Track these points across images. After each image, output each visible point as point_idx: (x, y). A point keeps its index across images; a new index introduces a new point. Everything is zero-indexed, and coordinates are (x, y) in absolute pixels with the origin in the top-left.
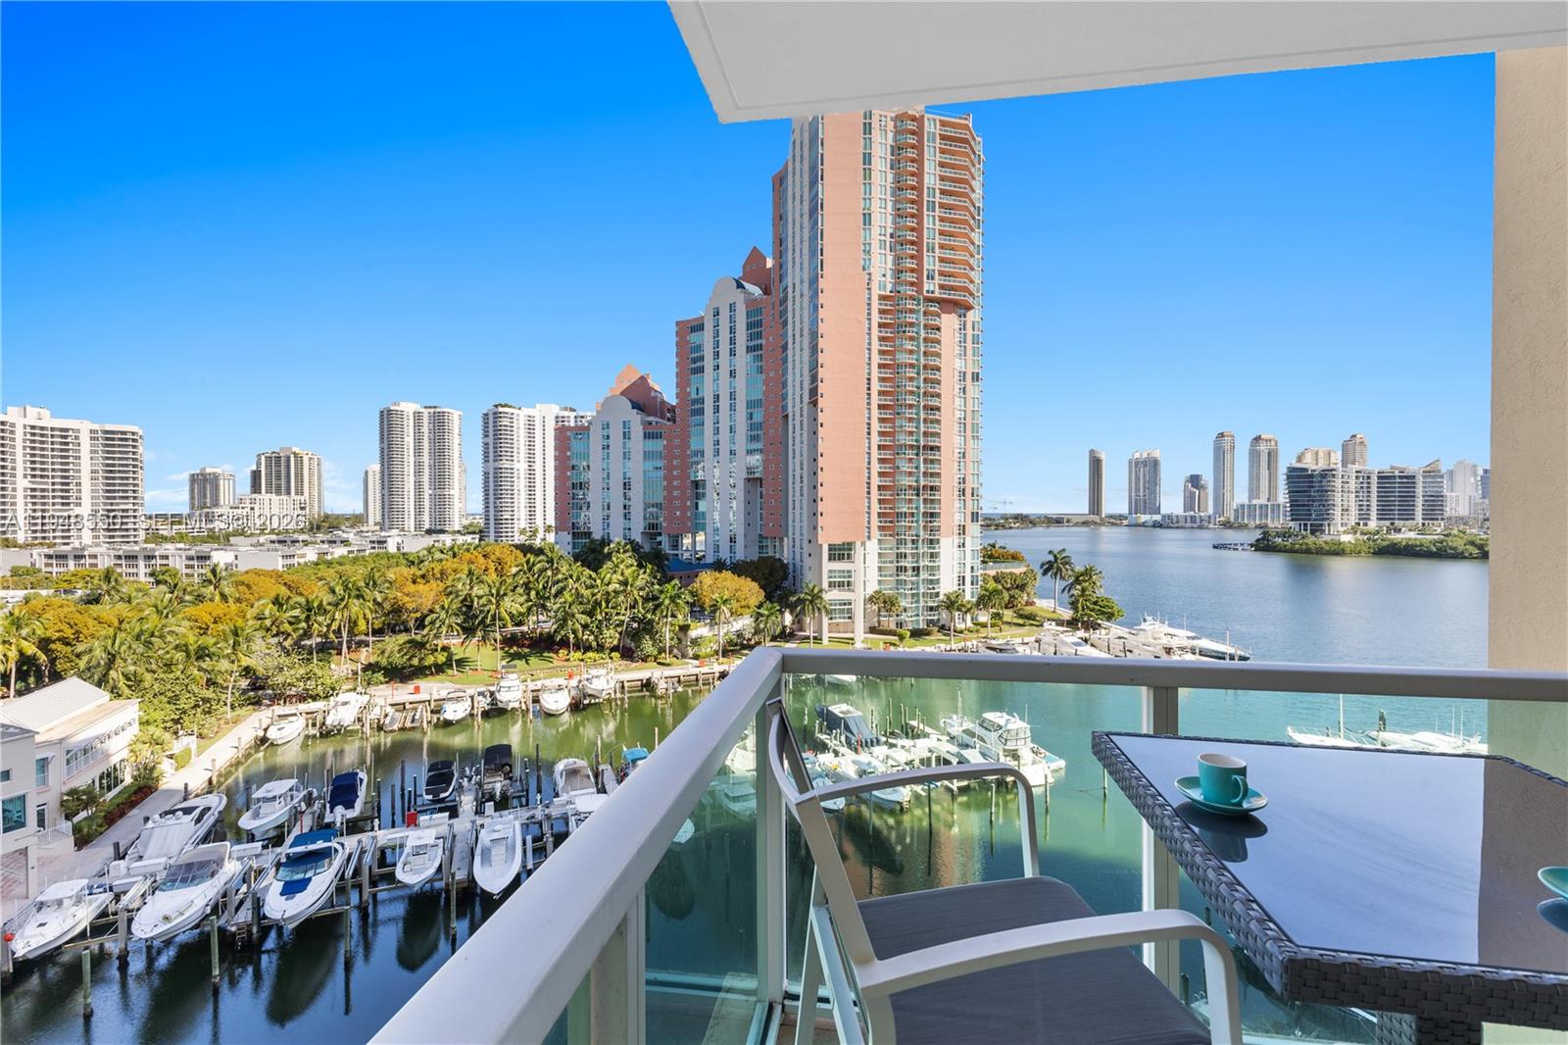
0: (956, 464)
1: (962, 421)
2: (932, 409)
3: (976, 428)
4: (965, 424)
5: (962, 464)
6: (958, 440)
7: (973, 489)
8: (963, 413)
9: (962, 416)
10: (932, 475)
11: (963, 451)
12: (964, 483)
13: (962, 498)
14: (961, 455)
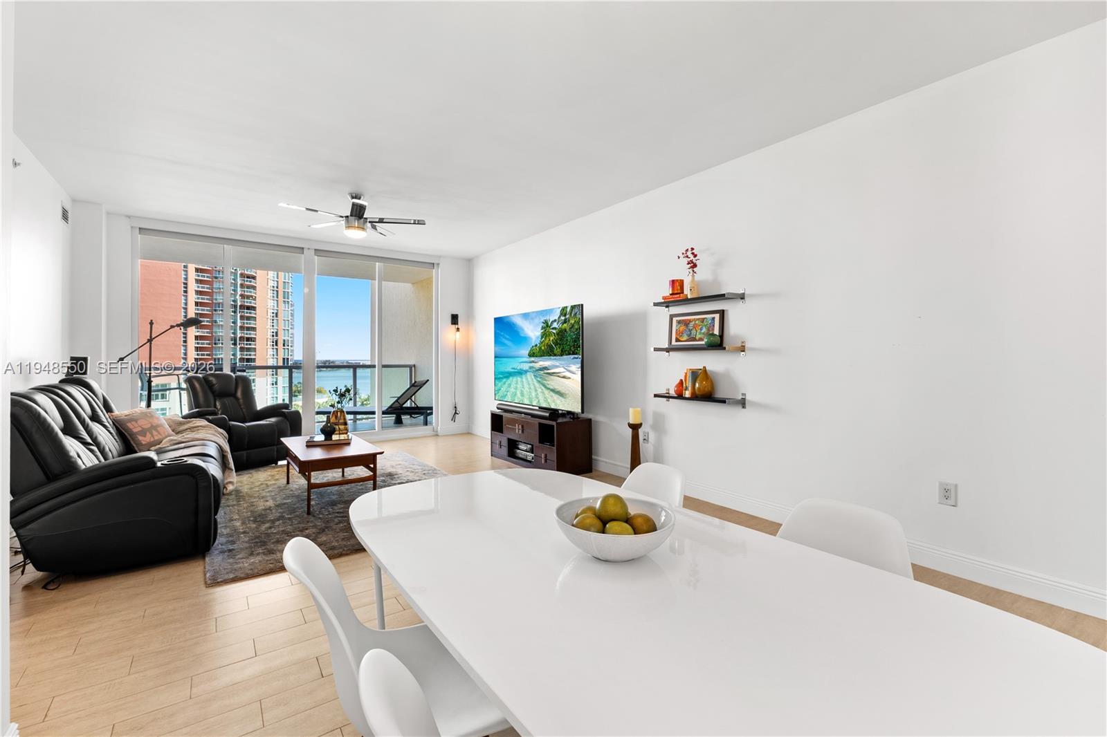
0: (269, 322)
1: (275, 289)
2: (248, 277)
3: (286, 295)
4: (277, 291)
5: (275, 321)
6: (271, 303)
7: (284, 341)
8: (276, 283)
9: (275, 285)
10: (248, 329)
11: (275, 311)
12: (277, 336)
13: (275, 347)
14: (275, 315)
